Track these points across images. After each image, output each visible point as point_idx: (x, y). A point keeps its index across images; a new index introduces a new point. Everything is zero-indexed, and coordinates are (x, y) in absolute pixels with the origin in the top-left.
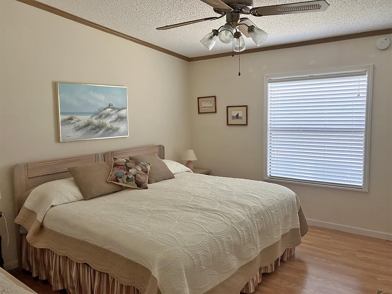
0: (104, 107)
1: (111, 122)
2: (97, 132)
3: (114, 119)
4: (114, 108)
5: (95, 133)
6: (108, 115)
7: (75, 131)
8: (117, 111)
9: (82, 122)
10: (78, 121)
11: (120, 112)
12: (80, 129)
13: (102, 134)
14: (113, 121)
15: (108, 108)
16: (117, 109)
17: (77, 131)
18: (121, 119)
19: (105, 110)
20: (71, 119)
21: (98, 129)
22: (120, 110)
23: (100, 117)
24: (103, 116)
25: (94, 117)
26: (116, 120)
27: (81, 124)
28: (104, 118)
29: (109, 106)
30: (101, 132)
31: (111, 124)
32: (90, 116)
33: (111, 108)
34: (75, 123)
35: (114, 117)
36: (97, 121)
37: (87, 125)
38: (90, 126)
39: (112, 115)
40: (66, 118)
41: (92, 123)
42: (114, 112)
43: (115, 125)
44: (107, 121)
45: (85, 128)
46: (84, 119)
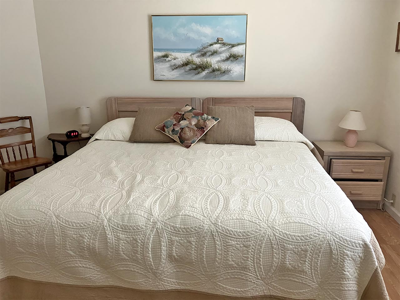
0: (210, 43)
1: (219, 62)
2: (199, 73)
3: (224, 57)
4: (224, 44)
5: (196, 74)
6: (214, 53)
7: (171, 70)
8: (230, 47)
9: (179, 60)
10: (175, 59)
11: (233, 48)
12: (177, 68)
13: (205, 76)
14: (221, 61)
15: (216, 43)
16: (229, 45)
17: (173, 70)
18: (234, 58)
19: (211, 47)
20: (166, 56)
21: (200, 70)
22: (233, 46)
23: (204, 55)
24: (208, 54)
25: (195, 55)
26: (227, 59)
27: (179, 62)
28: (209, 56)
29: (218, 41)
30: (204, 73)
31: (219, 64)
32: (190, 54)
33: (220, 44)
34: (171, 61)
35: (224, 56)
36: (199, 59)
37: (186, 64)
38: (189, 65)
39: (221, 53)
40: (160, 55)
41: (192, 62)
42: (223, 49)
43: (224, 66)
44: (214, 61)
45: (182, 67)
46: (182, 57)
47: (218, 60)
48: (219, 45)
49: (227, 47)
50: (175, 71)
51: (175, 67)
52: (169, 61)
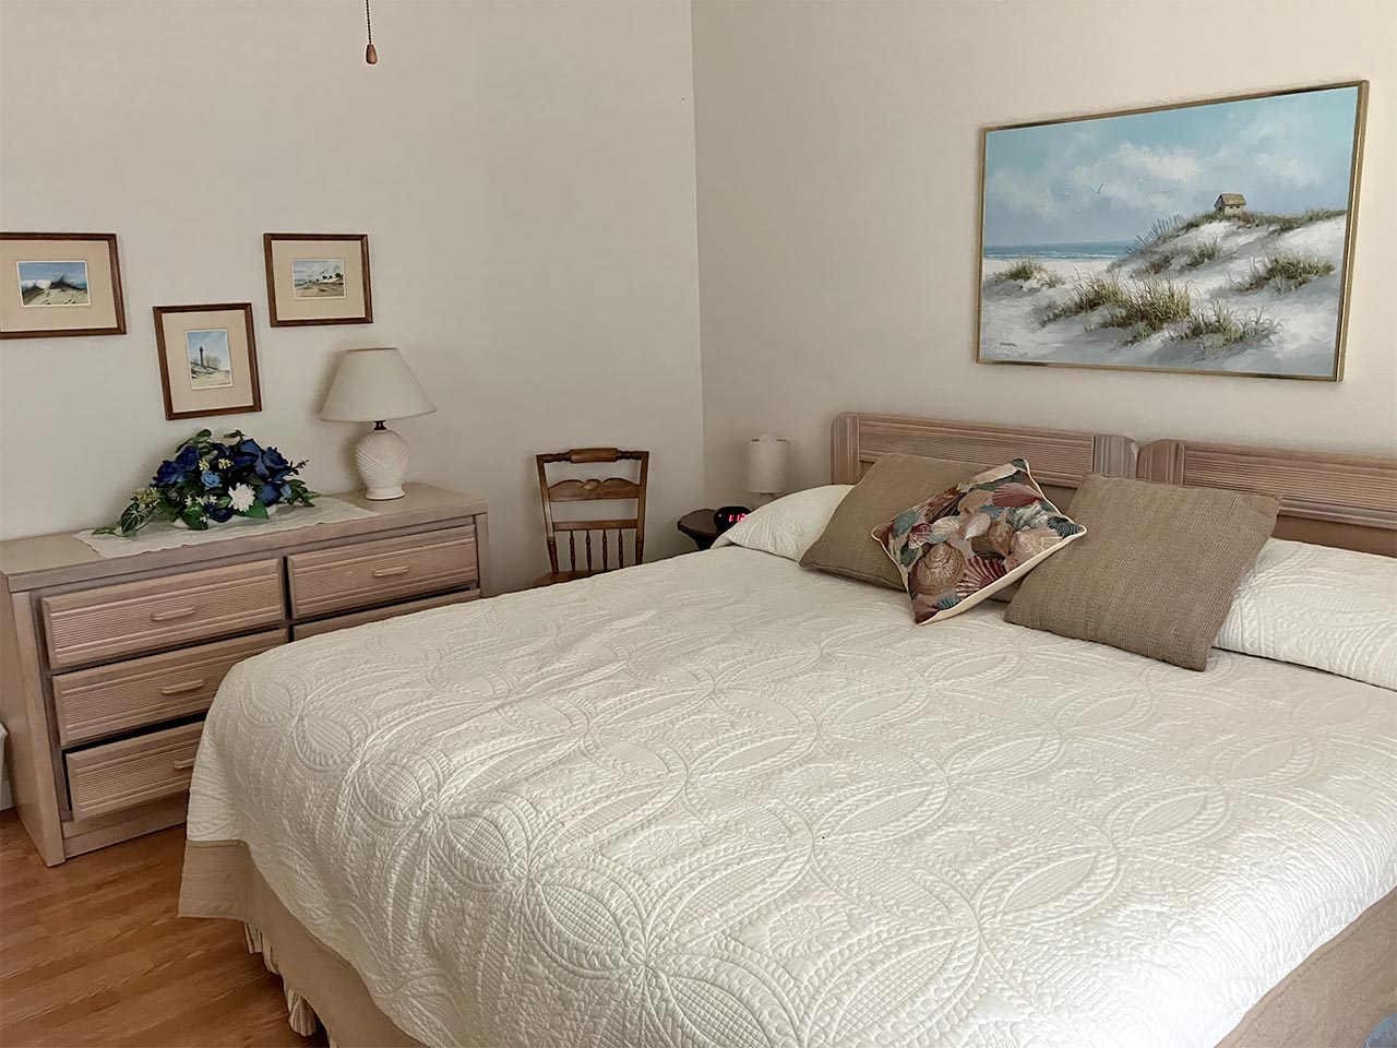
0: (1188, 216)
1: (1220, 293)
2: (1135, 339)
3: (1241, 273)
4: (1247, 220)
5: (1126, 343)
6: (1204, 258)
7: (1037, 325)
8: (1275, 231)
9: (1068, 286)
10: (1051, 285)
11: (1287, 235)
12: (1056, 317)
13: (1160, 350)
14: (1231, 289)
15: (1210, 218)
16: (1270, 221)
17: (1044, 324)
18: (1289, 276)
19: (1193, 233)
20: (1022, 274)
21: (1141, 326)
22: (1287, 225)
23: (1160, 266)
24: (1176, 264)
25: (1124, 269)
26: (1258, 283)
27: (1065, 295)
28: (1181, 271)
29: (1221, 209)
30: (1156, 341)
31: (1222, 301)
32: (1109, 263)
33: (1229, 218)
34: (1039, 290)
35: (1244, 269)
36: (1141, 285)
37: (1091, 303)
38: (1101, 308)
39: (1230, 257)
40: (1003, 271)
41: (1115, 294)
42: (1243, 240)
43: (1242, 313)
44: (1199, 291)
45: (1077, 313)
46: (1076, 275)
47: (1216, 285)
48: (1225, 224)
49: (1262, 232)
50: (1050, 327)
51: (1051, 316)
52: (1033, 291)
